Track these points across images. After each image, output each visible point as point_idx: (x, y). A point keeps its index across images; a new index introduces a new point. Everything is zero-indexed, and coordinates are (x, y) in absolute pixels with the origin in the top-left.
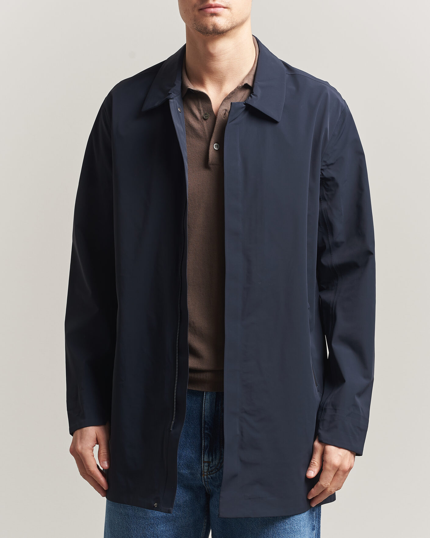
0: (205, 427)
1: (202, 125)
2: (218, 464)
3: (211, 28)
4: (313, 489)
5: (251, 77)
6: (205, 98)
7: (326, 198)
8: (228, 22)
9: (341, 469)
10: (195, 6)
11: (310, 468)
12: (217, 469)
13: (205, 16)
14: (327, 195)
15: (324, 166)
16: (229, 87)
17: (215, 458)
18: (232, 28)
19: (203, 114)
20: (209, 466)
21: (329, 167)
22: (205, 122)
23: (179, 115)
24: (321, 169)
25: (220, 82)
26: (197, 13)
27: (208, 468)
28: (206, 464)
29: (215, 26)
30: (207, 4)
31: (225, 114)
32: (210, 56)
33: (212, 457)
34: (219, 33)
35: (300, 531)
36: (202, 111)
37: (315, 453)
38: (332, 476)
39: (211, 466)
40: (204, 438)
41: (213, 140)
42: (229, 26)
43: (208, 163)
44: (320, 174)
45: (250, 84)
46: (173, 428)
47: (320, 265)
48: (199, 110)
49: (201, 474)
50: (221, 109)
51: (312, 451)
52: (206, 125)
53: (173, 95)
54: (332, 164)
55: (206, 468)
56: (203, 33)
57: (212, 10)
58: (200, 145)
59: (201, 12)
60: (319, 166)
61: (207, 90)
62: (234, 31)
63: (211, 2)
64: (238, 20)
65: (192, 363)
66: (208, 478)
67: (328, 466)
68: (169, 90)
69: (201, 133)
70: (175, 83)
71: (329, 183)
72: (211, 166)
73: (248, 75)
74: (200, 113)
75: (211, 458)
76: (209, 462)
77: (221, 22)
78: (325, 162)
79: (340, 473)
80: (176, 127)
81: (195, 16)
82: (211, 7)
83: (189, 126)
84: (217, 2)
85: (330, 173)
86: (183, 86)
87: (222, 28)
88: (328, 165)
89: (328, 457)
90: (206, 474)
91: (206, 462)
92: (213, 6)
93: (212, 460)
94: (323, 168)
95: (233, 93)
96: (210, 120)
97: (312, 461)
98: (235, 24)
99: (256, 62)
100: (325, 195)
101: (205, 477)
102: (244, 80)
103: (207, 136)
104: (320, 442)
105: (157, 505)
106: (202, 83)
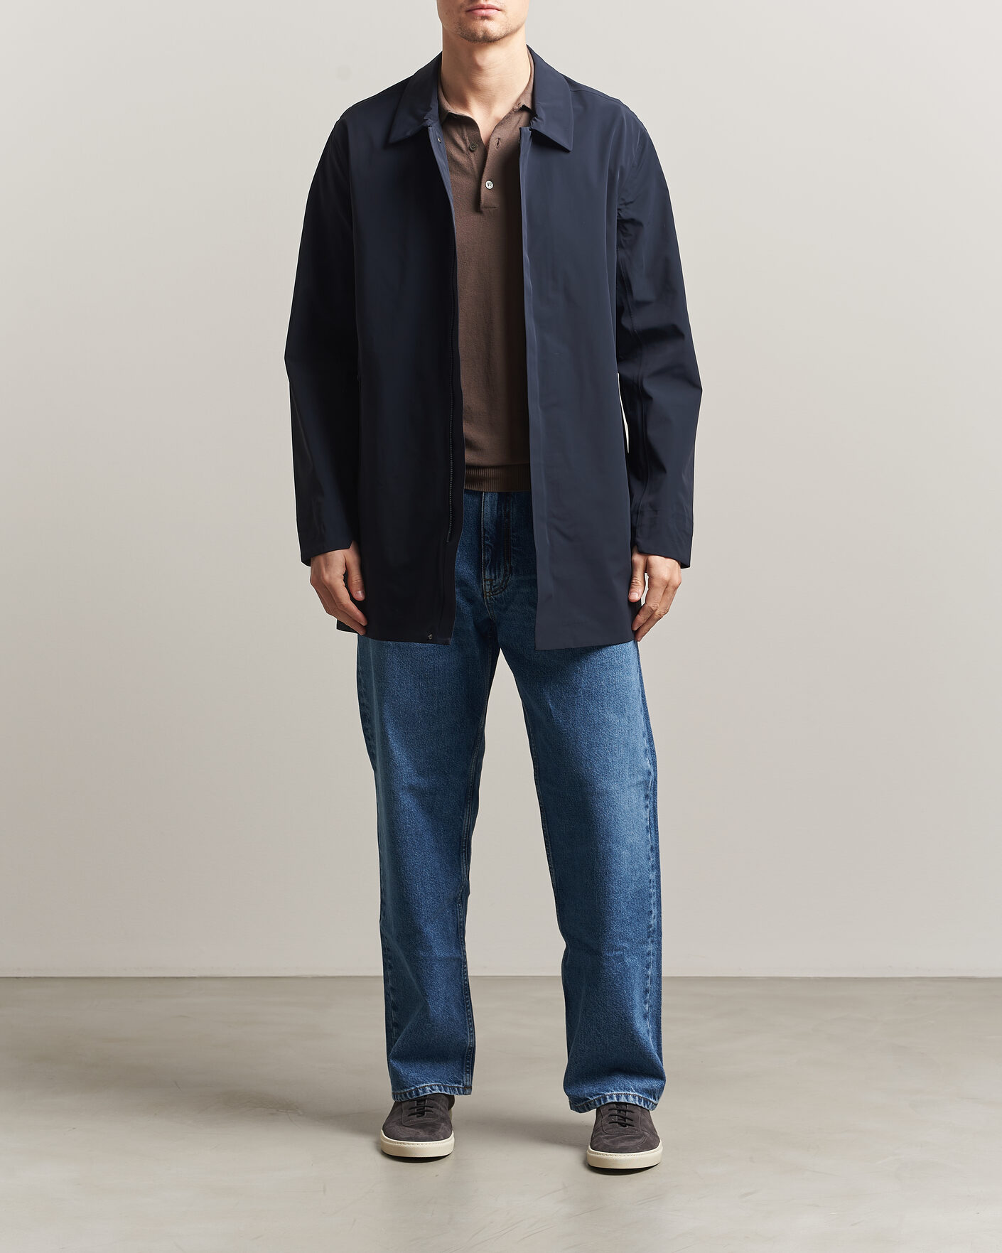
0: (484, 537)
1: (469, 158)
2: (503, 582)
3: (481, 34)
4: (638, 616)
5: (529, 96)
6: (470, 124)
7: (624, 245)
8: (502, 27)
9: (671, 585)
10: (461, 6)
11: (632, 590)
12: (502, 588)
13: (474, 19)
14: (625, 241)
15: (621, 205)
16: (501, 110)
17: (499, 575)
18: (506, 35)
19: (468, 144)
20: (491, 584)
21: (628, 206)
22: (472, 155)
23: (439, 146)
24: (619, 209)
25: (488, 103)
26: (463, 15)
27: (491, 587)
28: (488, 583)
29: (485, 32)
30: (478, 4)
31: (498, 144)
32: (478, 69)
33: (495, 574)
34: (489, 41)
35: (622, 667)
36: (468, 141)
37: (636, 570)
38: (662, 594)
39: (494, 585)
40: (485, 550)
41: (485, 176)
42: (503, 32)
43: (479, 207)
44: (617, 215)
45: (529, 105)
46: (450, 540)
47: (620, 328)
48: (464, 140)
49: (483, 595)
50: (492, 138)
51: (632, 568)
52: (474, 158)
53: (429, 122)
54: (631, 202)
55: (488, 587)
56: (469, 40)
57: (483, 12)
58: (467, 183)
59: (468, 13)
60: (616, 205)
61: (472, 114)
62: (506, 39)
63: (482, 2)
64: (514, 26)
65: (470, 457)
66: (491, 599)
67: (656, 583)
68: (424, 116)
69: (468, 168)
70: (431, 106)
71: (627, 226)
72: (483, 210)
73: (524, 93)
74: (465, 143)
75: (493, 575)
76: (491, 580)
77: (493, 27)
78: (623, 199)
79: (670, 589)
80: (438, 162)
81: (460, 18)
82: (482, 8)
83: (452, 161)
84: (491, 3)
85: (628, 213)
86: (441, 110)
87: (495, 35)
88: (626, 204)
89: (654, 571)
90: (488, 594)
91: (487, 580)
92: (485, 7)
93: (495, 577)
94: (620, 207)
95: (507, 117)
96: (478, 152)
97: (634, 581)
98: (509, 30)
99: (533, 77)
100: (622, 242)
101: (488, 598)
102: (519, 99)
103: (477, 173)
104: (641, 553)
105: (433, 637)
106: (464, 103)
